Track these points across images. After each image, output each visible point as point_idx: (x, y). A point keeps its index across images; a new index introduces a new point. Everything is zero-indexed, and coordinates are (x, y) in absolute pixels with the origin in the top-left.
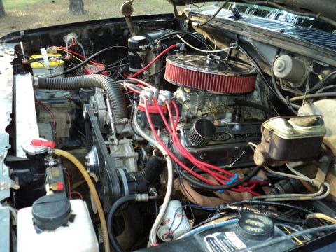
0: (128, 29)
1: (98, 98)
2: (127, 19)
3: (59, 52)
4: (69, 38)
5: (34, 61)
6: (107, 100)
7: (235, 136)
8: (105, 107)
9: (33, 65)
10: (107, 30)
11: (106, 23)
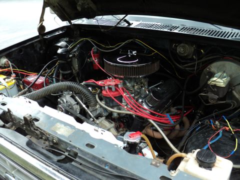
6: (77, 97)
8: (76, 103)
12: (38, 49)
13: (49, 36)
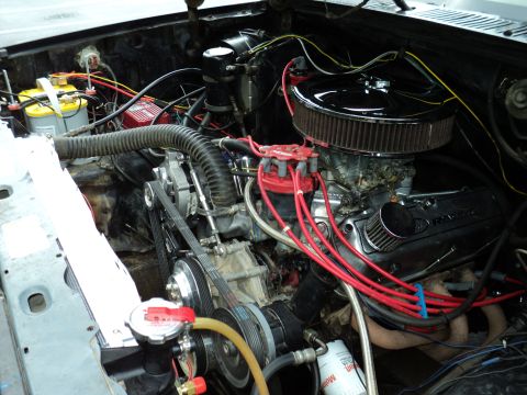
1: (171, 169)
4: (87, 56)
6: (192, 171)
8: (188, 185)
9: (30, 110)
12: (183, 46)
13: (214, 18)
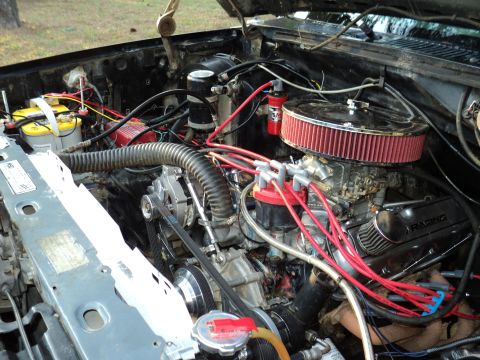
0: (166, 58)
1: (166, 182)
2: (165, 41)
3: (62, 102)
4: (75, 77)
5: (28, 121)
6: (190, 185)
7: (412, 228)
8: (186, 198)
9: (27, 130)
10: (132, 60)
11: (130, 49)
